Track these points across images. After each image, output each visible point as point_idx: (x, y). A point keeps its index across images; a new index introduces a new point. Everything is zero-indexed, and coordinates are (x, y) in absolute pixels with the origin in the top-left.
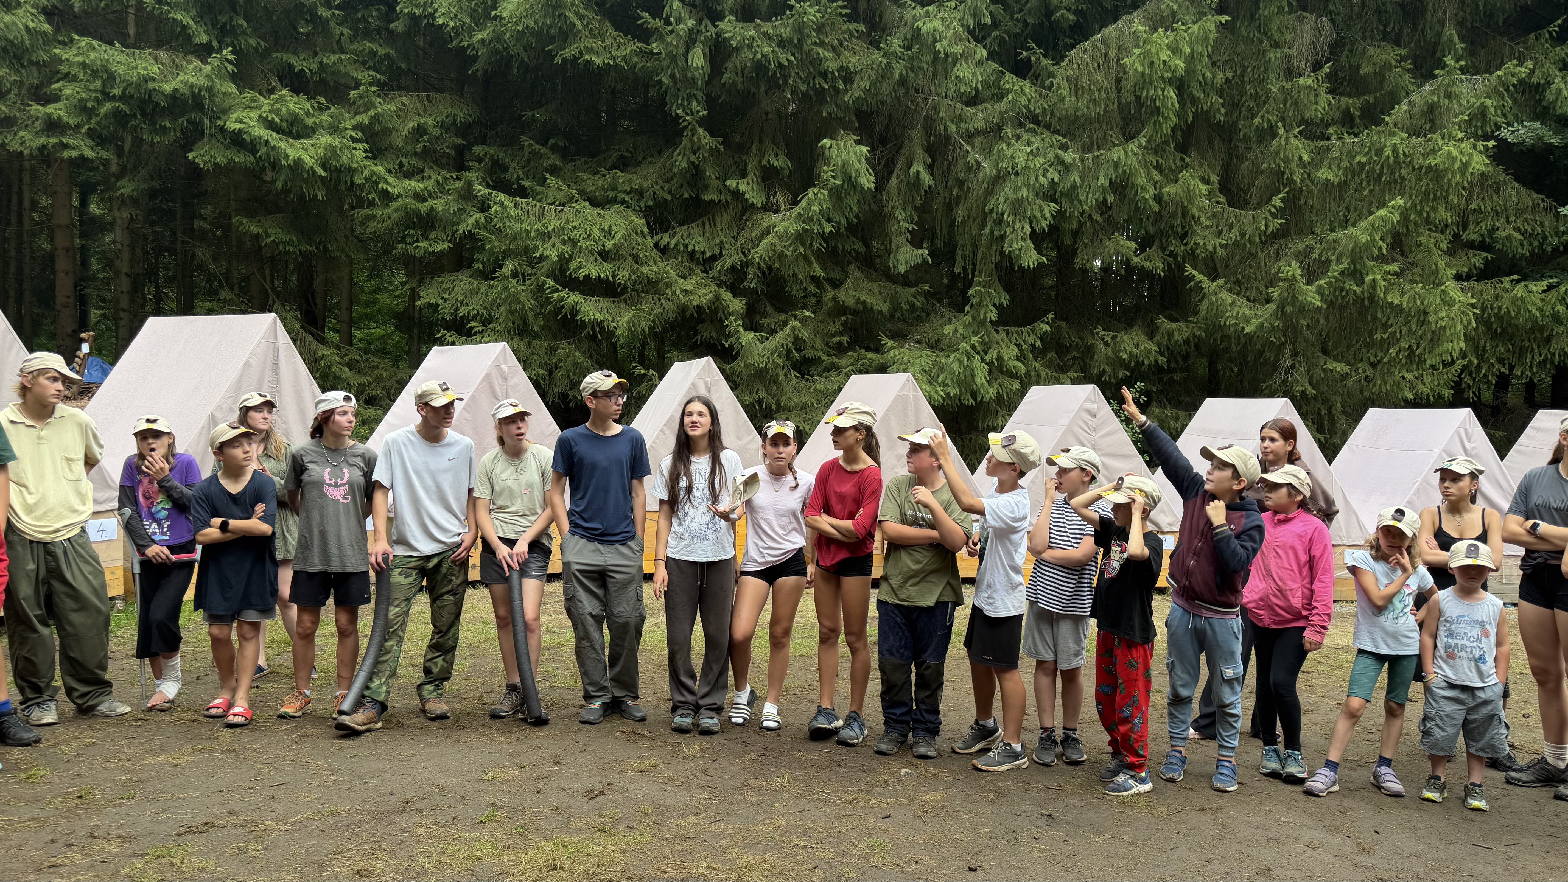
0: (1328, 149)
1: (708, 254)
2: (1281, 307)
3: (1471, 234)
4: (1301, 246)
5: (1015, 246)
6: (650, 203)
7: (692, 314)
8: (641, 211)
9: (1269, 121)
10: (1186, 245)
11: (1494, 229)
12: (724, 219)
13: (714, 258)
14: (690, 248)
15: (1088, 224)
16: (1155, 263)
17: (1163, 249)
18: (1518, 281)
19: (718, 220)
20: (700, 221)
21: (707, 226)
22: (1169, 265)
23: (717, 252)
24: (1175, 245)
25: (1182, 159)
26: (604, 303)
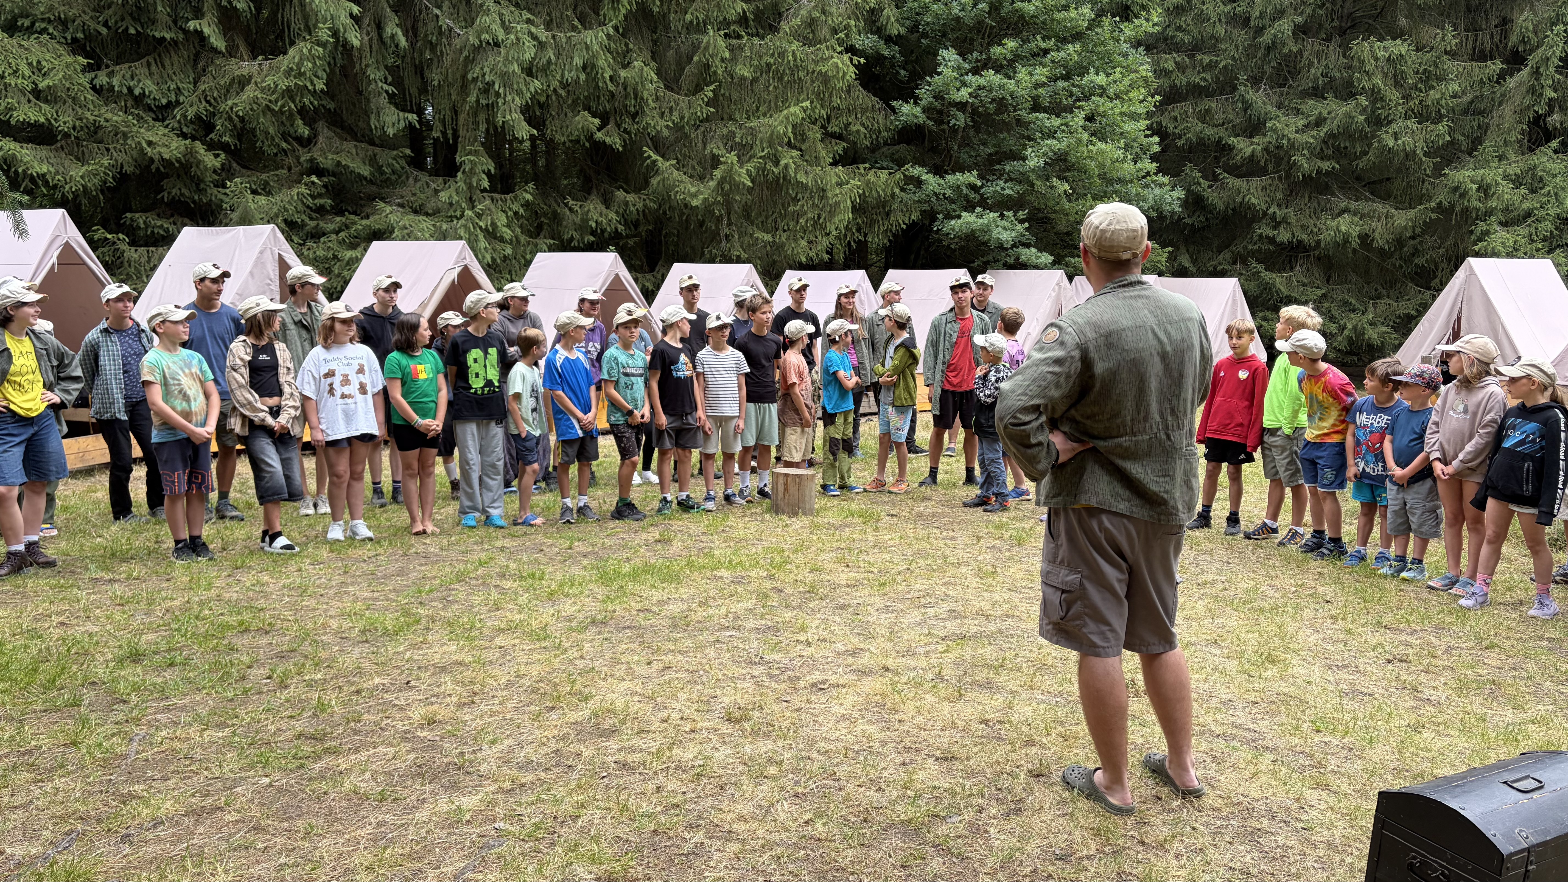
0: (741, 48)
1: (164, 101)
2: (721, 183)
3: (833, 128)
4: (725, 131)
5: (508, 117)
6: (80, 35)
7: (158, 169)
8: (67, 44)
9: (697, 18)
10: (638, 123)
11: (847, 125)
12: (175, 61)
13: (170, 106)
14: (137, 92)
15: (554, 98)
16: (613, 139)
17: (619, 126)
18: (870, 169)
19: (167, 62)
20: (144, 61)
21: (154, 68)
22: (624, 141)
23: (173, 98)
24: (627, 124)
25: (627, 45)
26: (43, 151)
